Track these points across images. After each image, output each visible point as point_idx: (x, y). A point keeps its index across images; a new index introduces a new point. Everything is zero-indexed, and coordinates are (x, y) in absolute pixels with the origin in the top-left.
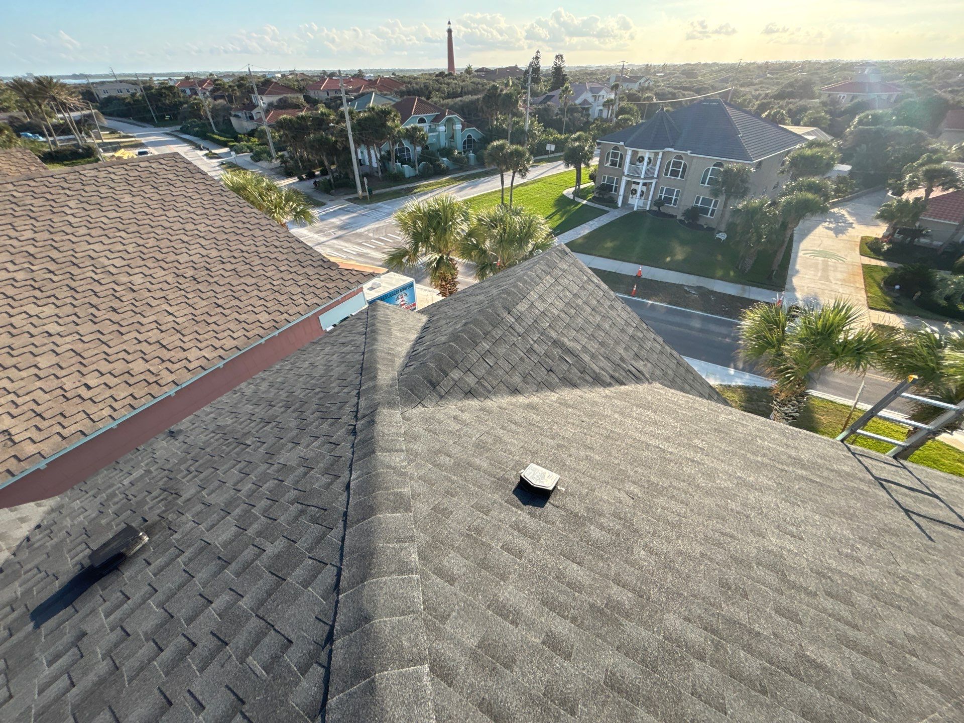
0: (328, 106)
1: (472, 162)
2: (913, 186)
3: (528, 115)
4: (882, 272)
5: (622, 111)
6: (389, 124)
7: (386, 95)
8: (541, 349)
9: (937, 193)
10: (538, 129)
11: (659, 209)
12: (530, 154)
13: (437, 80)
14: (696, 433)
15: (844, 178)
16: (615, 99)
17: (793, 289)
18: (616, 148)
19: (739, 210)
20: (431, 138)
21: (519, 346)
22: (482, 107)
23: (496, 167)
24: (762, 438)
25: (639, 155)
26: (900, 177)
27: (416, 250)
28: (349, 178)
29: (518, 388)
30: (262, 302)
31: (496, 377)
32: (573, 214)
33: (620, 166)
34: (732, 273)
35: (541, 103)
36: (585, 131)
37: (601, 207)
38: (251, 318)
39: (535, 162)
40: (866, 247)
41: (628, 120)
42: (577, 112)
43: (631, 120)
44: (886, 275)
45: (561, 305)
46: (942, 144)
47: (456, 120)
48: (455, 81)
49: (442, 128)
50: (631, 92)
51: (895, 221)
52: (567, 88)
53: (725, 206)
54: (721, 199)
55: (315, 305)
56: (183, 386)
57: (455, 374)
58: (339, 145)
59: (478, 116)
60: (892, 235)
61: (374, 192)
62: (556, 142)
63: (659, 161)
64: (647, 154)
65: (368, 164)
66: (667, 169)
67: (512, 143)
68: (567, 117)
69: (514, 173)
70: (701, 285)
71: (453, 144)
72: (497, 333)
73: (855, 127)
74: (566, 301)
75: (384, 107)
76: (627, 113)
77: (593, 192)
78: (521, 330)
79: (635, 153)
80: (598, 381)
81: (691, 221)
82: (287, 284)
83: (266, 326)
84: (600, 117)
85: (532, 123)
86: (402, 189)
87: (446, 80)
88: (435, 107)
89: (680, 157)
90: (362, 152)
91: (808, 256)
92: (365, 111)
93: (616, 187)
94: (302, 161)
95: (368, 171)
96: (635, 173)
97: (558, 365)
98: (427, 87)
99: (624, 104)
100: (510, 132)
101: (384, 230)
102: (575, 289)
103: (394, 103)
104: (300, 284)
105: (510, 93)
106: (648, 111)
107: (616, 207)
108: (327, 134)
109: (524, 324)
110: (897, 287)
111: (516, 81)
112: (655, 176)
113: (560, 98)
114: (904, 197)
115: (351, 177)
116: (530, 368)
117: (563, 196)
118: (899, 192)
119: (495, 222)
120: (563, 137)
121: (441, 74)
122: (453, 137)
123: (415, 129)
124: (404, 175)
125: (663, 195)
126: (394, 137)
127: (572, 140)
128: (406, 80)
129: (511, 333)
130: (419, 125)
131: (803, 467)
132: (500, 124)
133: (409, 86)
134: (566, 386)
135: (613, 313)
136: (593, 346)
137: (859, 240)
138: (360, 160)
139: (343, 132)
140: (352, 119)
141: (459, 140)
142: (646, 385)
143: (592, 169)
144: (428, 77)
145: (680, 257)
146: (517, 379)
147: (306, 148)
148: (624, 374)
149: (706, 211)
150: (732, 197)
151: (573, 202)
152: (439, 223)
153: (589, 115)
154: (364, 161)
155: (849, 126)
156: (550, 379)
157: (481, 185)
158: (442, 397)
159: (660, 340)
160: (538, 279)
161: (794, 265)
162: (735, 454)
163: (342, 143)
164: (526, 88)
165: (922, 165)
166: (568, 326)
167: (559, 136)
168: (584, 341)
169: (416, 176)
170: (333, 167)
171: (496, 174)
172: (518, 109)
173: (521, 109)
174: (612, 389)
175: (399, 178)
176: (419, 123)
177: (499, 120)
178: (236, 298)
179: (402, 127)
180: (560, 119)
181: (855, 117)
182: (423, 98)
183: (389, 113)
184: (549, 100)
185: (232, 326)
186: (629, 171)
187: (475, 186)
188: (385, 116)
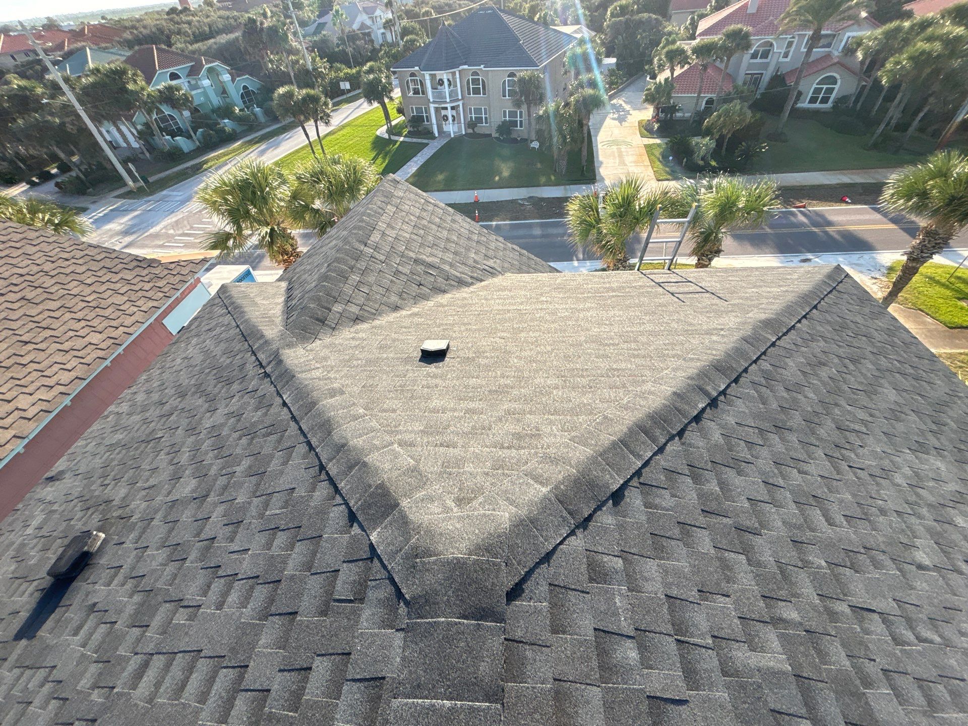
0: (23, 75)
1: (262, 119)
2: (661, 68)
3: (305, 51)
4: (658, 148)
5: (405, 32)
6: (131, 87)
7: (106, 48)
8: (406, 270)
9: (678, 71)
10: (322, 66)
11: (474, 130)
12: (326, 97)
13: (171, 20)
14: (541, 295)
15: (613, 70)
16: (394, 18)
17: (603, 179)
18: (413, 75)
19: (541, 116)
20: (197, 97)
21: (386, 271)
22: (245, 48)
23: (293, 119)
24: (587, 284)
25: (438, 78)
26: (651, 62)
27: (240, 229)
28: (105, 169)
29: (398, 305)
30: (83, 323)
31: (375, 301)
32: (395, 153)
33: (423, 93)
34: (553, 178)
35: (315, 33)
36: (376, 61)
37: (420, 141)
38: (79, 343)
39: (334, 105)
40: (643, 130)
41: (415, 40)
42: (360, 39)
43: (418, 41)
44: (662, 150)
45: (410, 229)
46: (673, 26)
47: (219, 69)
48: (198, 18)
49: (206, 82)
50: (407, 8)
51: (656, 102)
52: (337, 11)
53: (529, 115)
54: (524, 109)
55: (154, 309)
56: (31, 437)
57: (338, 308)
58: (69, 127)
59: (246, 60)
60: (657, 115)
61: (151, 179)
62: (348, 78)
63: (458, 80)
64: (444, 75)
65: (125, 145)
66: (469, 89)
67: (300, 87)
68: (350, 47)
69: (316, 122)
70: (532, 195)
71: (228, 100)
72: (362, 265)
73: (610, 20)
74: (413, 224)
75: (113, 66)
76: (411, 33)
77: (406, 127)
78: (382, 258)
79: (433, 77)
80: (461, 283)
81: (505, 136)
82: (105, 296)
83: (103, 346)
84: (385, 43)
85: (314, 60)
86: (187, 168)
87: (184, 18)
88: (184, 56)
89: (475, 73)
90: (108, 132)
91: (605, 147)
92: (87, 76)
93: (427, 116)
94: (23, 160)
95: (127, 154)
96: (440, 98)
97: (425, 279)
98: (161, 30)
99: (405, 22)
100: (292, 74)
101: (186, 222)
102: (417, 212)
103: (124, 58)
104: (122, 291)
105: (273, 26)
106: (432, 27)
107: (434, 138)
108: (43, 116)
109: (383, 252)
110: (671, 158)
111: (274, 9)
112: (460, 97)
113: (334, 24)
114: (658, 80)
115: (109, 167)
116: (402, 287)
117: (377, 137)
118: (654, 77)
119: (317, 176)
120: (354, 71)
121: (173, 11)
122: (224, 92)
123: (170, 89)
124: (181, 150)
125: (473, 116)
126: (145, 103)
127: (364, 73)
128: (127, 24)
129: (374, 262)
130: (174, 83)
131: (614, 291)
132: (277, 67)
133: (135, 32)
134: (437, 294)
135: (456, 226)
136: (449, 257)
137: (637, 124)
138: (111, 142)
139: (67, 109)
140: (73, 89)
141: (235, 93)
142: (500, 277)
143: (397, 101)
144: (157, 16)
145: (506, 173)
146: (394, 298)
147: (19, 140)
148: (481, 273)
149: (514, 124)
150: (532, 105)
151: (390, 142)
152: (254, 193)
153: (372, 41)
154: (116, 142)
155: (606, 21)
156: (422, 292)
157: (284, 143)
158: (334, 329)
159: (501, 239)
160: (380, 210)
161: (598, 157)
162: (569, 297)
163: (73, 124)
164: (290, 17)
165: (663, 48)
166: (422, 245)
167: (349, 71)
168: (440, 255)
169: (198, 148)
170: (75, 159)
171: (296, 127)
172: (291, 45)
173: (294, 44)
174: (475, 287)
175: (176, 156)
176: (171, 80)
177: (273, 61)
178: (45, 328)
179: (150, 89)
180: (344, 51)
181: (607, 11)
182: (163, 47)
183: (123, 72)
184: (322, 29)
185: (58, 358)
186: (434, 97)
187: (277, 145)
188: (121, 78)
